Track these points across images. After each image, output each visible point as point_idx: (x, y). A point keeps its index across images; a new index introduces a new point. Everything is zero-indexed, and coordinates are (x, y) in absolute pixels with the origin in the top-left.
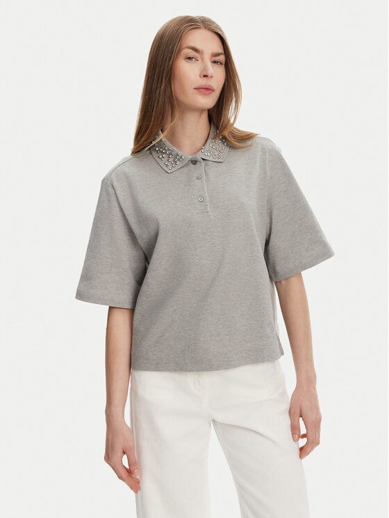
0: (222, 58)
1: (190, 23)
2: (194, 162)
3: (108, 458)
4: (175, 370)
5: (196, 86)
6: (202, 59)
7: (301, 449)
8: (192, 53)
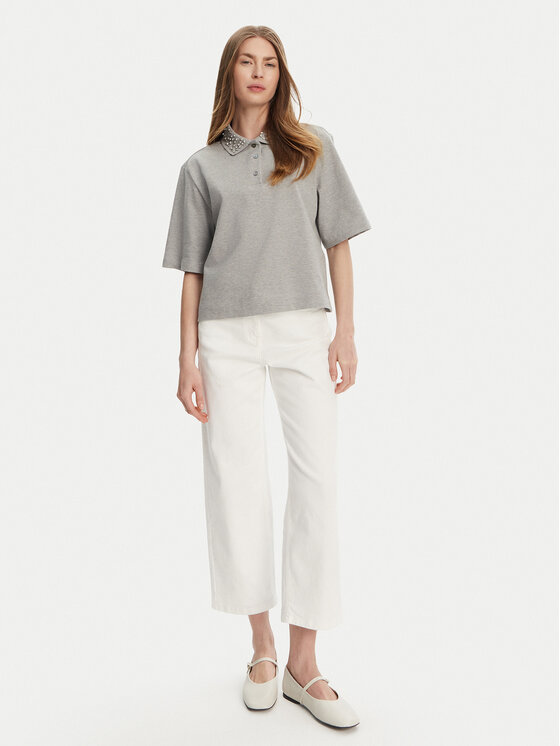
0: (275, 61)
1: (250, 33)
2: (254, 145)
3: (180, 395)
4: (234, 317)
5: (249, 84)
6: (255, 63)
7: (338, 385)
8: (248, 59)
